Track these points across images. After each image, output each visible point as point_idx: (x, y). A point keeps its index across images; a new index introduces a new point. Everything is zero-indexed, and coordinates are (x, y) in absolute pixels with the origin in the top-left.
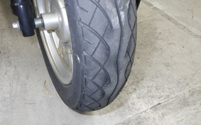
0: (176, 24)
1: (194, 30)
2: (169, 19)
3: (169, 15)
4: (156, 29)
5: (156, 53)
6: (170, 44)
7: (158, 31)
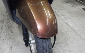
0: (76, 33)
1: (83, 36)
2: (74, 31)
3: (74, 29)
4: (68, 35)
5: (66, 46)
6: (72, 42)
7: (69, 36)
